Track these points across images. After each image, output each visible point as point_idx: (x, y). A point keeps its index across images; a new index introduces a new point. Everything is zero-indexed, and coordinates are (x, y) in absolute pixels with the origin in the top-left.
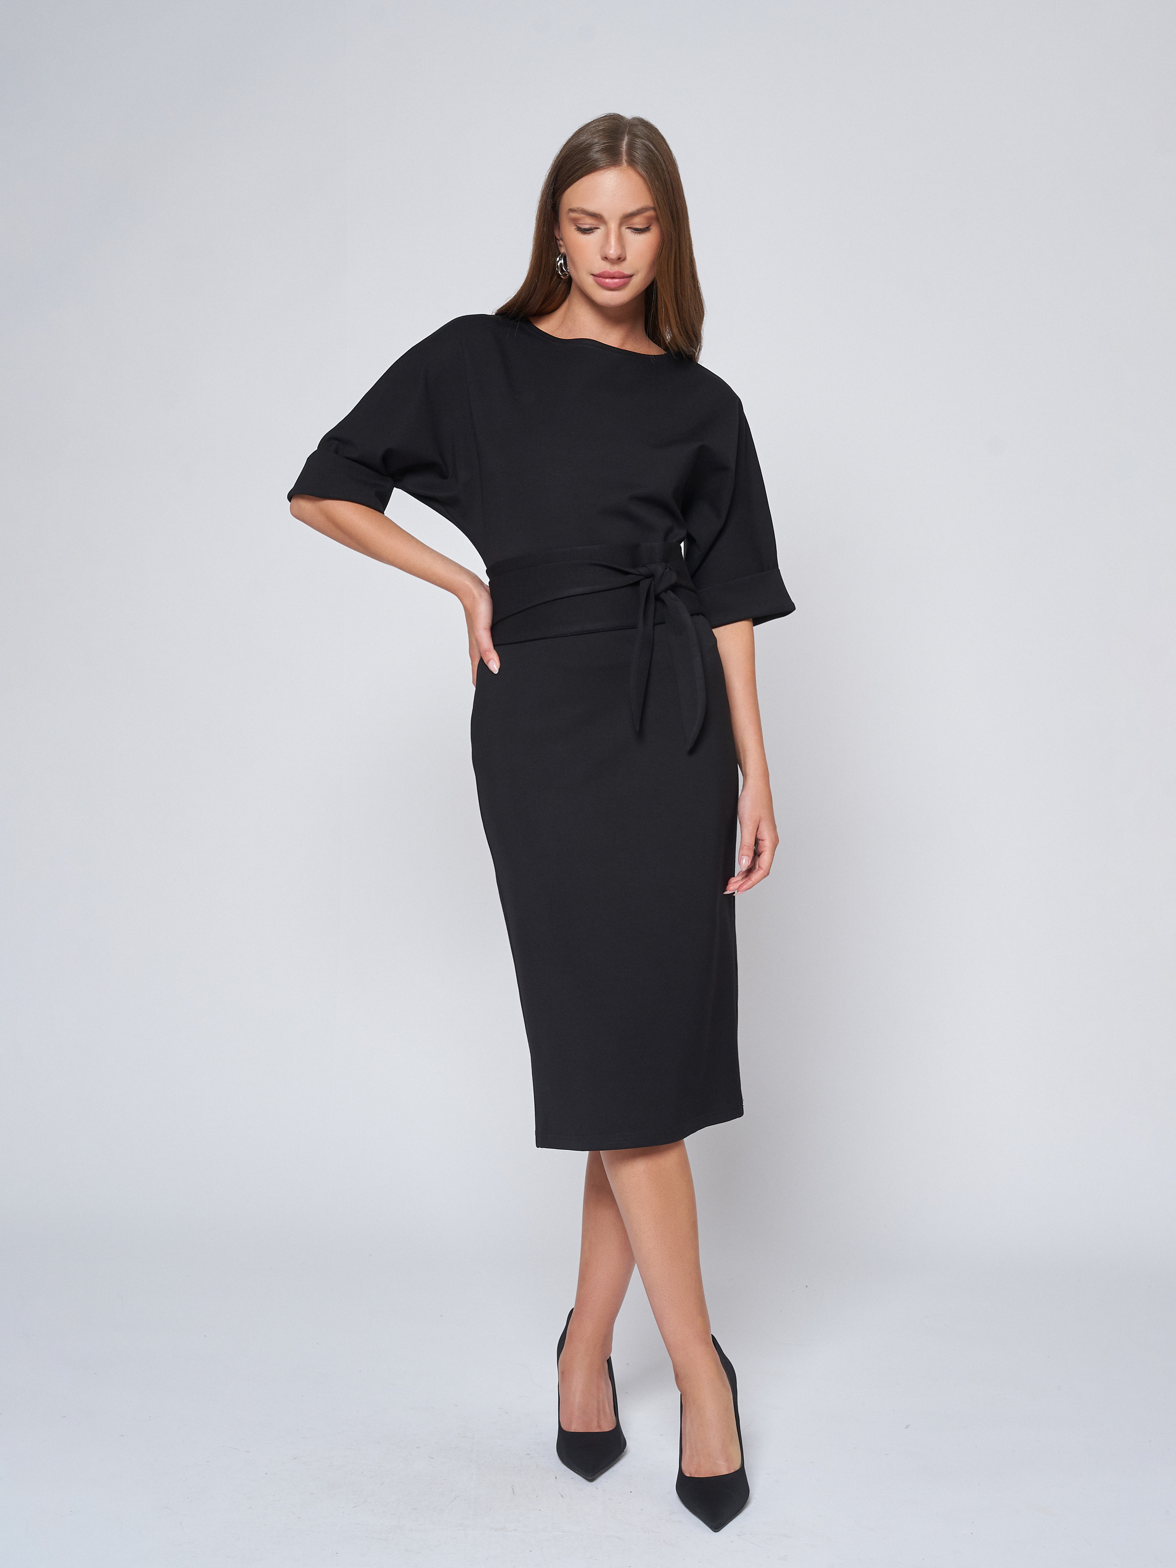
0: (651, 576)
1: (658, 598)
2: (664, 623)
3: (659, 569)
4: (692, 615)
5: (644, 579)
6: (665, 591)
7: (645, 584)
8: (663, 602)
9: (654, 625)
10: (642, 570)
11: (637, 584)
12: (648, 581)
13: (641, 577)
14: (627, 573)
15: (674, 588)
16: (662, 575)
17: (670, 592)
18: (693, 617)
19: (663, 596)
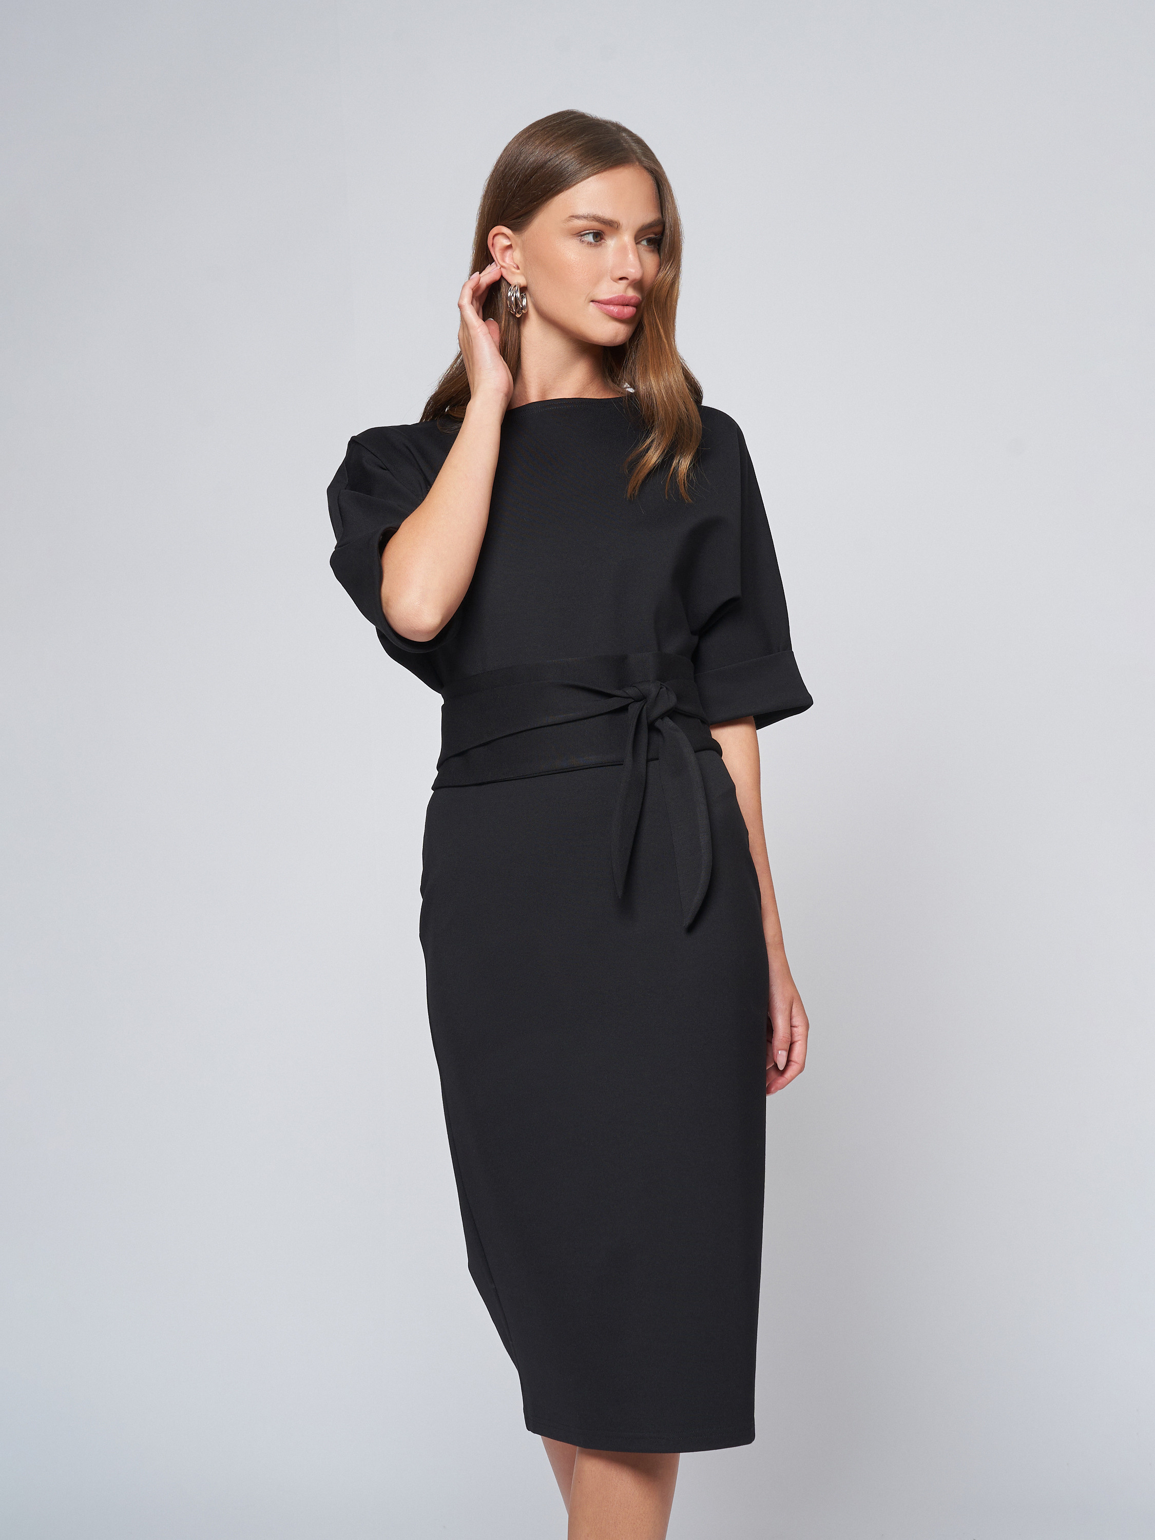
0: (643, 698)
1: (652, 728)
2: (657, 759)
3: (652, 689)
4: (695, 752)
5: (634, 702)
6: (662, 717)
7: (634, 709)
8: (658, 731)
9: (648, 761)
10: (631, 692)
11: (624, 709)
12: (638, 705)
13: (630, 700)
14: (610, 696)
15: (672, 713)
16: (657, 696)
17: (667, 719)
18: (697, 753)
19: (658, 724)
